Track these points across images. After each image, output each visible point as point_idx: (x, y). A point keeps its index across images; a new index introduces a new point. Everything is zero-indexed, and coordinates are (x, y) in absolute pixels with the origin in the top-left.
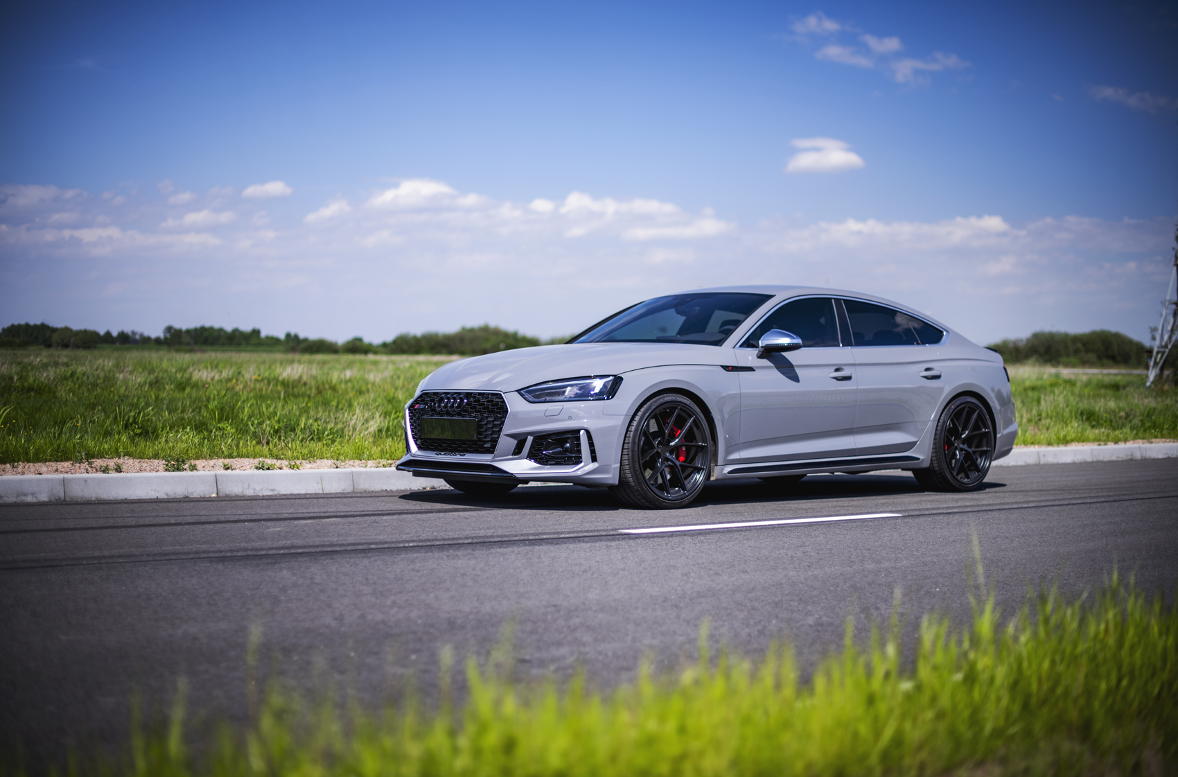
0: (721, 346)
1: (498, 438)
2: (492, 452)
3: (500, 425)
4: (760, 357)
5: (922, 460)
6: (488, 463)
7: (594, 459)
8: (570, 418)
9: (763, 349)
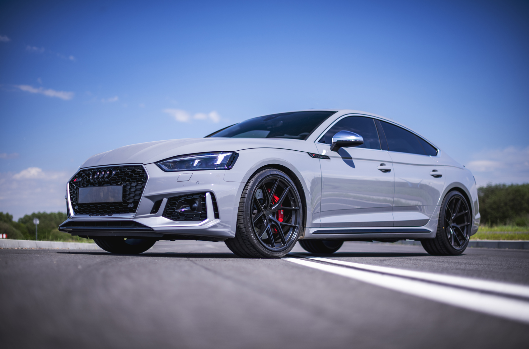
0: (306, 140)
1: (139, 199)
2: (134, 212)
3: (141, 189)
4: (333, 149)
5: (432, 232)
6: (131, 220)
7: (217, 216)
8: (198, 183)
9: (335, 144)
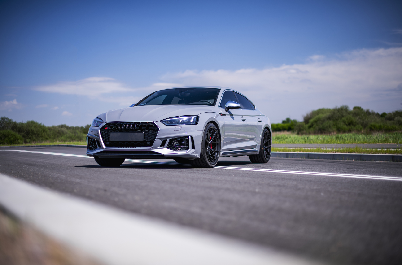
0: (215, 106)
1: (154, 140)
2: (151, 146)
3: (155, 135)
4: (226, 111)
5: (258, 151)
6: (150, 150)
7: (193, 148)
8: (185, 131)
9: (227, 108)
